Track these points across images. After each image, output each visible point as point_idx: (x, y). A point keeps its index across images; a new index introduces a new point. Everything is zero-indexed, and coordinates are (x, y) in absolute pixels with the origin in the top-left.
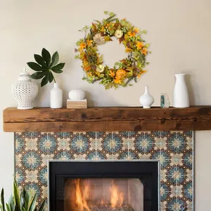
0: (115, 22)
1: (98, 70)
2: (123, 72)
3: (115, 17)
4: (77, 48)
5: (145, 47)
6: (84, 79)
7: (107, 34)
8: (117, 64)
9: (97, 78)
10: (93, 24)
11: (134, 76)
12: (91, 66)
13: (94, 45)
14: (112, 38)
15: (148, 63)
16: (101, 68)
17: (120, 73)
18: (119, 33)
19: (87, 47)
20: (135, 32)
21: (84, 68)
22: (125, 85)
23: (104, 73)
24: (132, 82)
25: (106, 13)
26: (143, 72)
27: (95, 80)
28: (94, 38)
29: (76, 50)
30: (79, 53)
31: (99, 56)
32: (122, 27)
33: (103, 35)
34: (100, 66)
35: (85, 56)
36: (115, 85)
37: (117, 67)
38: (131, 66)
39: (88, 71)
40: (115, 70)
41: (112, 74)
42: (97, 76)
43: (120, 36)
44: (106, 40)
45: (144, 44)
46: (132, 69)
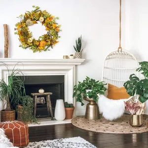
0: (39, 12)
1: (29, 41)
2: (44, 42)
3: (39, 9)
4: (16, 28)
5: (57, 27)
6: (20, 46)
7: (34, 19)
8: (40, 37)
9: (28, 46)
10: (26, 14)
11: (51, 45)
12: (25, 39)
13: (27, 26)
14: (37, 22)
15: (59, 37)
16: (30, 40)
17: (42, 43)
18: (42, 19)
19: (22, 27)
20: (52, 18)
21: (20, 40)
22: (45, 50)
23: (33, 43)
24: (50, 48)
25: (34, 7)
26: (56, 42)
27: (27, 47)
28: (26, 22)
29: (15, 29)
30: (17, 31)
31: (30, 33)
32: (43, 15)
33: (32, 20)
34: (30, 39)
35: (21, 33)
36: (39, 50)
37: (41, 39)
38: (49, 38)
39: (23, 42)
40: (39, 41)
41: (38, 44)
42: (28, 44)
43: (42, 21)
44: (34, 23)
45: (57, 25)
46: (50, 40)
